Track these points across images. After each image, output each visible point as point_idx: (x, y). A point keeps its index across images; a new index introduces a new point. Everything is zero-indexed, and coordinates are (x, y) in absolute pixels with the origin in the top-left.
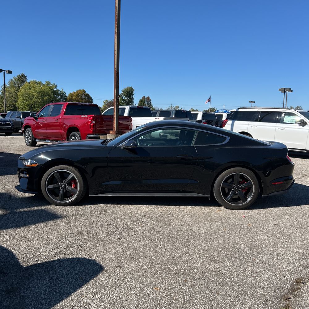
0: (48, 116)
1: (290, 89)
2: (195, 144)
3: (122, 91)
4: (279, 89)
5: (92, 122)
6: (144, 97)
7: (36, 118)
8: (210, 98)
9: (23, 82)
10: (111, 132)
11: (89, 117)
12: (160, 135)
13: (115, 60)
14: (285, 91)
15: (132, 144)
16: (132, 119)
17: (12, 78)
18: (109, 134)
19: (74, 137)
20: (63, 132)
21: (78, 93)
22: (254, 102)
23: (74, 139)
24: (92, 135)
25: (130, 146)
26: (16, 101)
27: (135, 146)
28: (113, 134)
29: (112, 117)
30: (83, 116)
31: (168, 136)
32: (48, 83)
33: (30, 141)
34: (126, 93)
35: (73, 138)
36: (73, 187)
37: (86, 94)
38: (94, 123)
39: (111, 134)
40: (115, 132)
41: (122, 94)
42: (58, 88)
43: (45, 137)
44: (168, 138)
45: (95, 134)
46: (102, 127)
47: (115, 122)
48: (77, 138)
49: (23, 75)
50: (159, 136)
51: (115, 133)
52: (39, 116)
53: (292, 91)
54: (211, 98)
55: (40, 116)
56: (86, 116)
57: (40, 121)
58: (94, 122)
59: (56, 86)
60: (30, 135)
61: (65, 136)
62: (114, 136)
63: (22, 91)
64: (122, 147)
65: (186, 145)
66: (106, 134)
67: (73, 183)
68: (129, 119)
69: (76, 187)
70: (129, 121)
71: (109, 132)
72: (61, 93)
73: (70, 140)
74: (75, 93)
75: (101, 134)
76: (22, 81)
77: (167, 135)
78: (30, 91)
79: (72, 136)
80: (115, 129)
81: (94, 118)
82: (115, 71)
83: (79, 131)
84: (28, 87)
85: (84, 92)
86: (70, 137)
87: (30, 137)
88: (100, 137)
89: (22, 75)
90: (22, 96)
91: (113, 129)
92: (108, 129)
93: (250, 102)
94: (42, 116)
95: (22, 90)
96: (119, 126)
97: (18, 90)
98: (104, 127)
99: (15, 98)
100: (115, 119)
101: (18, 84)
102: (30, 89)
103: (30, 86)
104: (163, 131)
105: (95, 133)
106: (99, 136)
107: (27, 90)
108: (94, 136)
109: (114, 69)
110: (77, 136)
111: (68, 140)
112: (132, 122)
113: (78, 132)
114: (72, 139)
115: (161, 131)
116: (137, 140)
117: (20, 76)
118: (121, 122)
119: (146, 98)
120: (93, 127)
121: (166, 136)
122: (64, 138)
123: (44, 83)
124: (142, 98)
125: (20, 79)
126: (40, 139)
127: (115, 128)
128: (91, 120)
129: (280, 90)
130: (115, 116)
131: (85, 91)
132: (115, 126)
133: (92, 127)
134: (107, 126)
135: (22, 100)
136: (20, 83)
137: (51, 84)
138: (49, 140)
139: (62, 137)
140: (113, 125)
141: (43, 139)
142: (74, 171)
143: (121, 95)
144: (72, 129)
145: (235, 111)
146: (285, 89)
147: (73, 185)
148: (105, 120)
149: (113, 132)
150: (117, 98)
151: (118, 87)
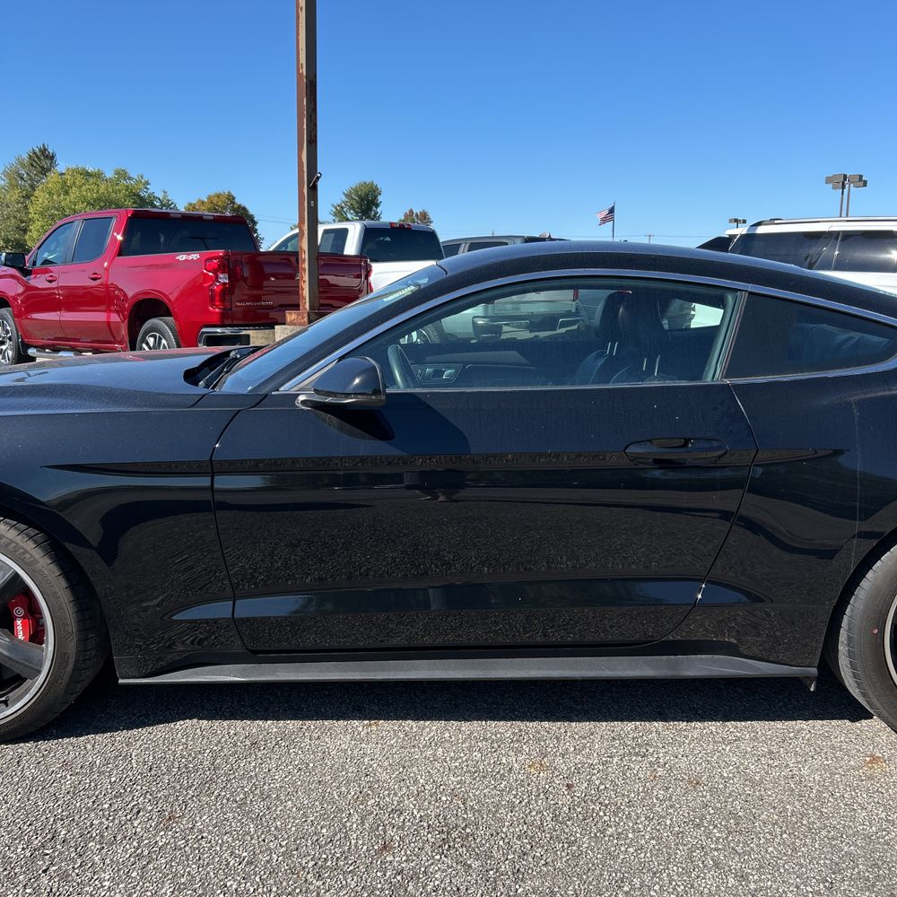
0: (65, 262)
1: (861, 177)
2: (729, 373)
3: (344, 193)
4: (827, 178)
5: (217, 279)
6: (411, 211)
7: (26, 273)
8: (612, 211)
9: (44, 171)
10: (291, 316)
11: (207, 260)
12: (474, 324)
13: (298, 34)
14: (843, 183)
15: (357, 381)
16: (371, 266)
17: (13, 161)
18: (284, 324)
19: (155, 337)
20: (115, 318)
21: (212, 202)
23: (154, 347)
24: (219, 330)
25: (347, 395)
26: (25, 231)
27: (376, 392)
28: (300, 323)
29: (293, 259)
30: (182, 257)
31: (505, 329)
32: (122, 174)
33: (10, 353)
34: (357, 202)
35: (151, 341)
36: (21, 636)
37: (235, 206)
38: (224, 284)
39: (291, 323)
40: (306, 315)
41: (345, 203)
42: (151, 189)
43: (60, 339)
44: (504, 337)
45: (230, 326)
46: (257, 298)
47: (306, 278)
48: (164, 341)
49: (44, 151)
50: (471, 330)
51: (306, 319)
52: (34, 263)
53: (865, 184)
55: (38, 264)
56: (195, 256)
57: (39, 282)
58: (223, 278)
59: (147, 183)
60: (7, 332)
61: (124, 331)
63: (41, 200)
64: (302, 398)
65: (665, 379)
66: (271, 326)
67: (19, 611)
68: (359, 267)
69: (37, 636)
70: (359, 276)
71: (285, 317)
72: (163, 205)
73: (141, 348)
74: (203, 203)
75: (254, 325)
76: (43, 168)
77: (500, 327)
78: (65, 199)
79: (146, 334)
80: (307, 306)
81: (224, 266)
82: (299, 75)
83: (171, 316)
84: (59, 185)
85: (231, 199)
86: (139, 338)
87: (10, 339)
88: (248, 336)
89: (40, 150)
90: (42, 214)
91: (298, 305)
92: (281, 306)
93: (731, 221)
94: (47, 262)
95: (41, 197)
96: (320, 292)
97: (28, 197)
98: (263, 298)
99: (22, 222)
100: (306, 265)
101: (31, 179)
102: (67, 193)
103: (65, 183)
104: (486, 309)
105: (230, 322)
106: (244, 333)
107: (55, 197)
108: (228, 331)
109: (298, 70)
110: (163, 335)
111: (133, 348)
112: (372, 278)
113: (170, 319)
114: (148, 344)
115: (477, 311)
116: (391, 352)
117: (35, 153)
118: (332, 279)
119: (417, 215)
120: (223, 301)
121: (498, 330)
122: (120, 343)
123: (109, 174)
124: (406, 215)
125: (35, 164)
126: (42, 348)
127: (307, 301)
128: (215, 272)
129: (828, 180)
130: (305, 256)
131: (234, 198)
132: (306, 292)
133: (217, 298)
134: (278, 292)
135: (43, 227)
136: (35, 175)
137: (130, 178)
138: (73, 349)
139: (114, 337)
140: (296, 290)
141: (53, 345)
142: (17, 547)
143: (342, 208)
144: (146, 309)
145: (745, 232)
146: (845, 177)
147: (19, 622)
148: (267, 270)
149: (298, 315)
150: (309, 183)
151: (312, 142)
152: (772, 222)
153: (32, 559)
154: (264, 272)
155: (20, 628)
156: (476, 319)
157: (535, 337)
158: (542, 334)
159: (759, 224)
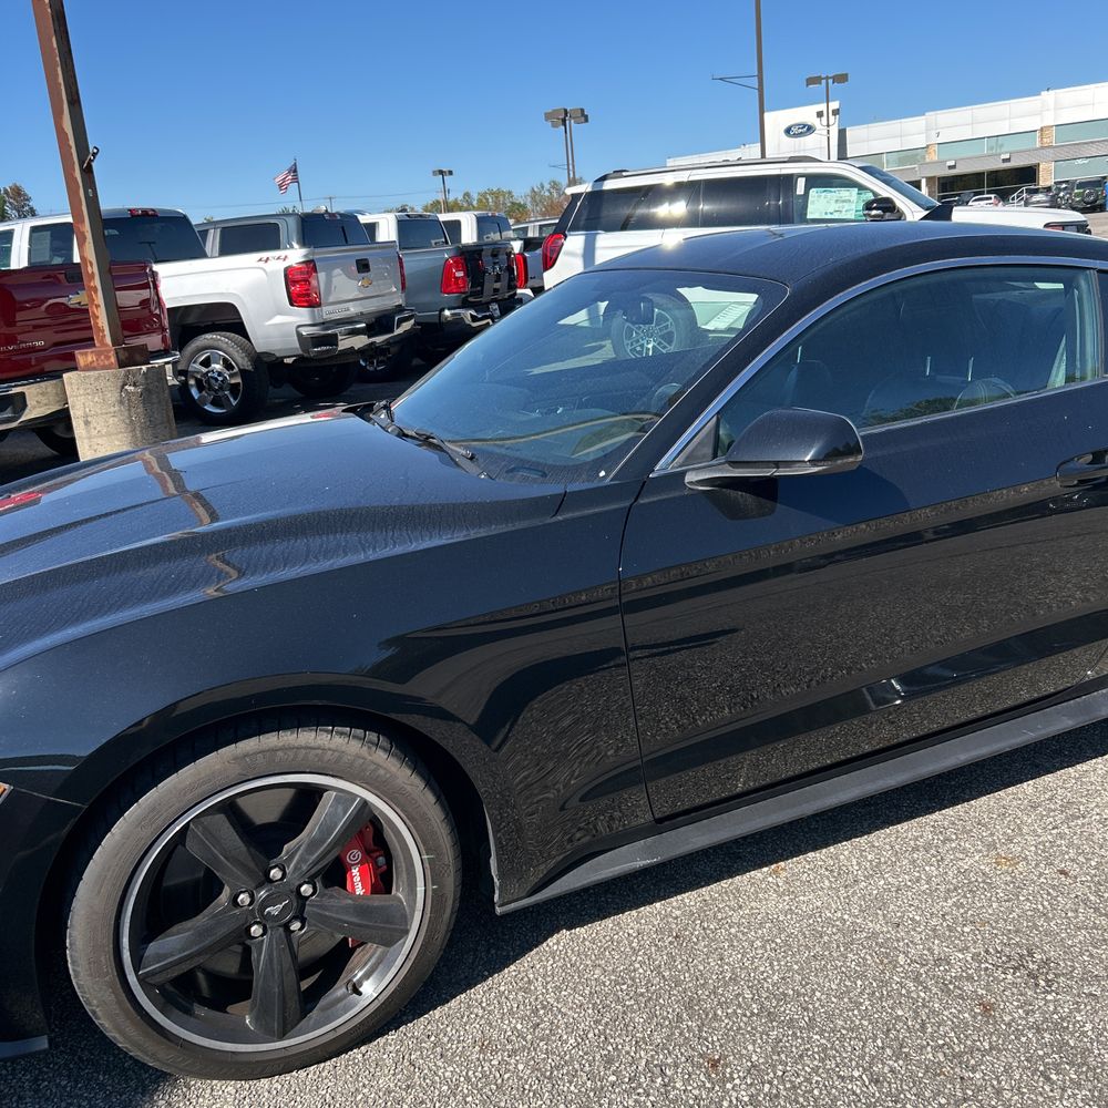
1: (582, 110)
10: (84, 357)
16: (157, 273)
18: (76, 369)
22: (451, 173)
28: (104, 367)
36: (359, 891)
39: (88, 368)
40: (110, 353)
47: (99, 299)
51: (113, 360)
54: (298, 170)
62: (115, 376)
66: (56, 375)
67: (354, 855)
70: (148, 287)
71: (75, 358)
75: (29, 377)
80: (109, 340)
88: (23, 394)
91: (92, 340)
92: (57, 345)
127: (107, 332)
132: (103, 322)
134: (35, 327)
145: (589, 190)
147: (355, 871)
148: (19, 296)
149: (99, 354)
150: (81, 165)
151: (75, 101)
152: (618, 174)
153: (388, 775)
154: (13, 298)
155: (357, 879)
156: (300, 329)
157: (372, 343)
158: (379, 339)
159: (604, 178)
